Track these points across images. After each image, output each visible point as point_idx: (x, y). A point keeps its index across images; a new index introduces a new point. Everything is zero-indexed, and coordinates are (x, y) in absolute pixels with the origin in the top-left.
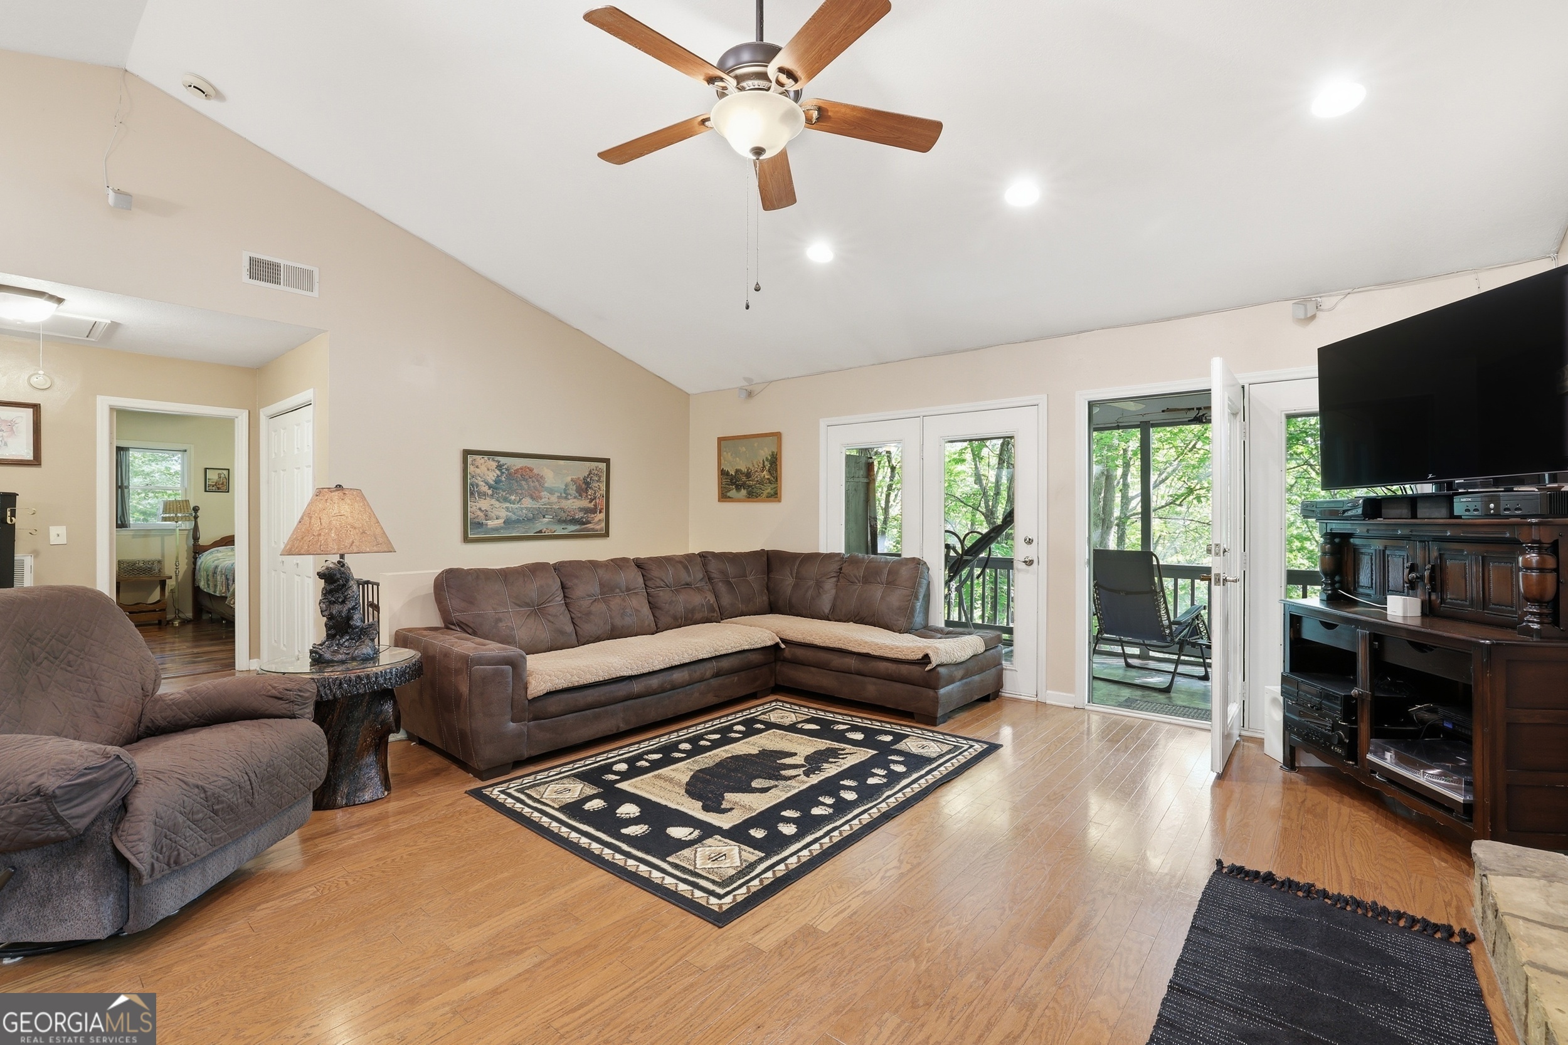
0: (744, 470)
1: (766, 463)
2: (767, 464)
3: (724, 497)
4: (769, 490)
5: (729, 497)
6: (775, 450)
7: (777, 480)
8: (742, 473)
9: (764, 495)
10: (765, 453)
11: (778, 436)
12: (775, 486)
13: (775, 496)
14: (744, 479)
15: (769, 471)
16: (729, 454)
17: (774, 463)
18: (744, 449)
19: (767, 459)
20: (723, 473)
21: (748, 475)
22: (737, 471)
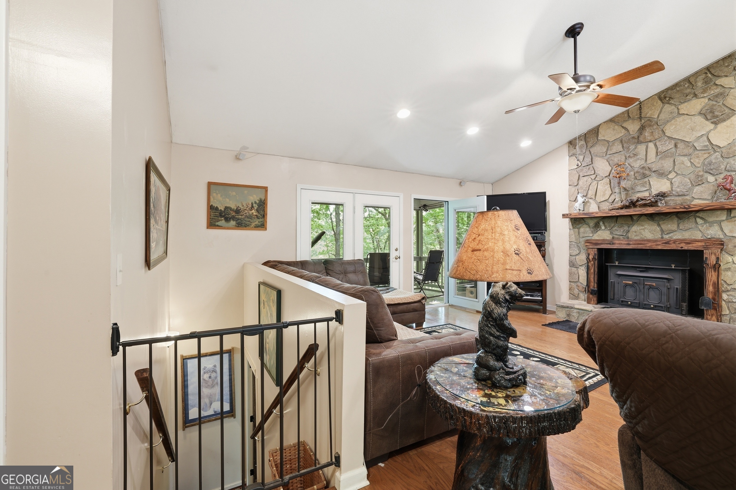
0: (233, 207)
1: (254, 205)
2: (256, 206)
3: (212, 224)
4: (257, 222)
5: (218, 226)
6: (263, 199)
7: (264, 216)
8: (231, 209)
9: (253, 225)
10: (254, 198)
11: (266, 189)
12: (262, 220)
13: (262, 226)
14: (234, 214)
15: (257, 211)
16: (219, 195)
17: (262, 205)
18: (234, 193)
19: (255, 203)
20: (211, 208)
21: (238, 211)
22: (226, 208)
